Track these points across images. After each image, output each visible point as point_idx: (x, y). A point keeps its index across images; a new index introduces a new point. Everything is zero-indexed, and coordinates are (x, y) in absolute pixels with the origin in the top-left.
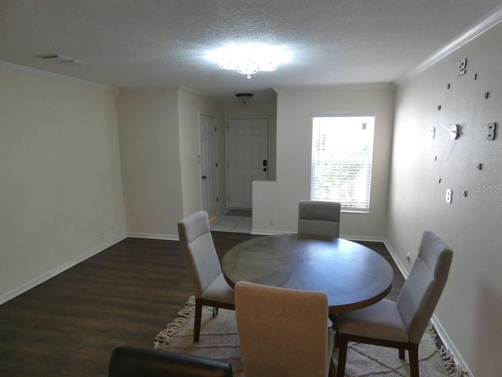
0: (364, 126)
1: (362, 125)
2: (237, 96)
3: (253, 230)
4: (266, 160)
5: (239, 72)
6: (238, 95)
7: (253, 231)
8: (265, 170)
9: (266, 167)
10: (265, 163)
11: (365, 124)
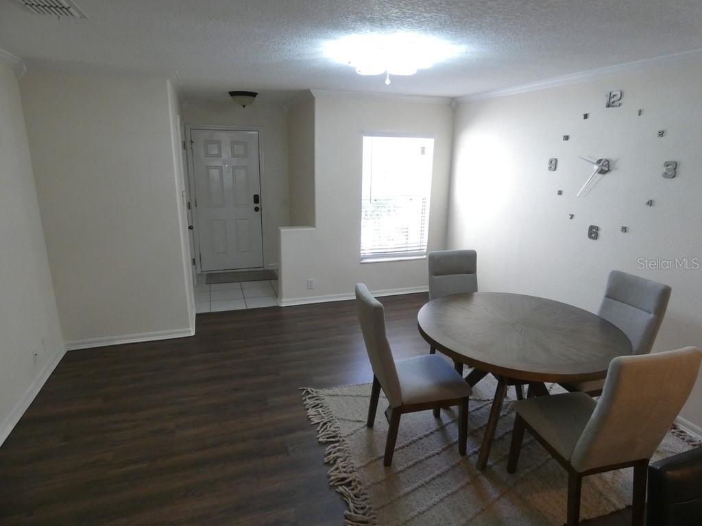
0: (423, 151)
1: (420, 149)
2: (231, 95)
3: (283, 300)
4: (259, 194)
5: (358, 73)
6: (233, 94)
7: (285, 302)
8: (257, 209)
9: (258, 205)
10: (257, 199)
11: (424, 148)
